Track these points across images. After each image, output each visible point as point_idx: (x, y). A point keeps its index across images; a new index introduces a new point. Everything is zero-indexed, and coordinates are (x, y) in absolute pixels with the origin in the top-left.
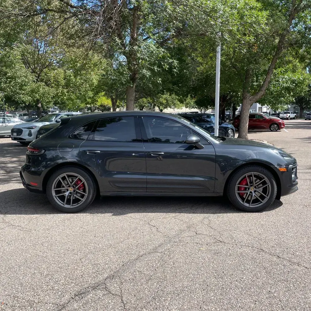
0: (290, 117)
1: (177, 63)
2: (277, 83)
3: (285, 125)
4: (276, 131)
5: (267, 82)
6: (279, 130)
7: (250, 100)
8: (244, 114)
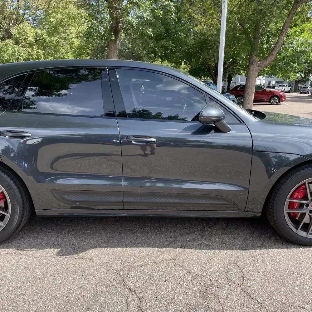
0: (285, 90)
1: (174, 6)
2: (291, 45)
3: (286, 99)
4: (277, 104)
5: (279, 45)
6: (280, 103)
7: (258, 66)
8: (250, 83)
